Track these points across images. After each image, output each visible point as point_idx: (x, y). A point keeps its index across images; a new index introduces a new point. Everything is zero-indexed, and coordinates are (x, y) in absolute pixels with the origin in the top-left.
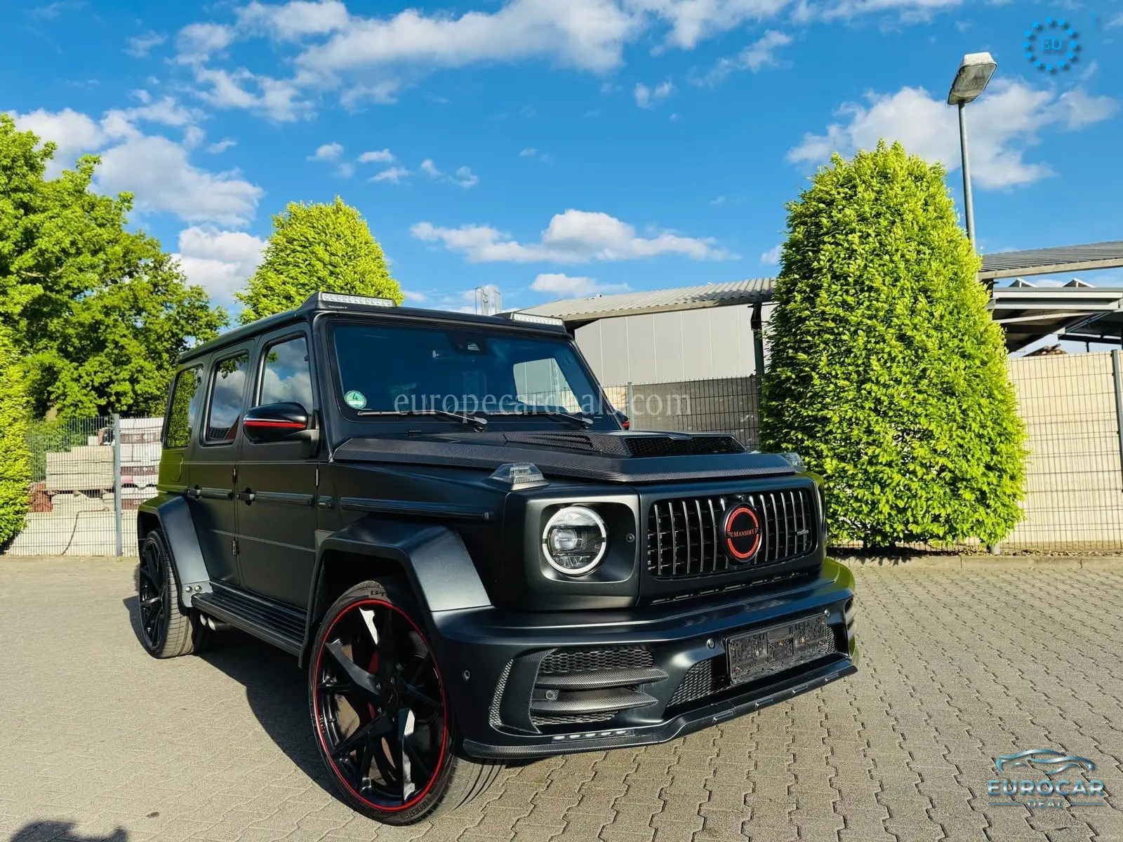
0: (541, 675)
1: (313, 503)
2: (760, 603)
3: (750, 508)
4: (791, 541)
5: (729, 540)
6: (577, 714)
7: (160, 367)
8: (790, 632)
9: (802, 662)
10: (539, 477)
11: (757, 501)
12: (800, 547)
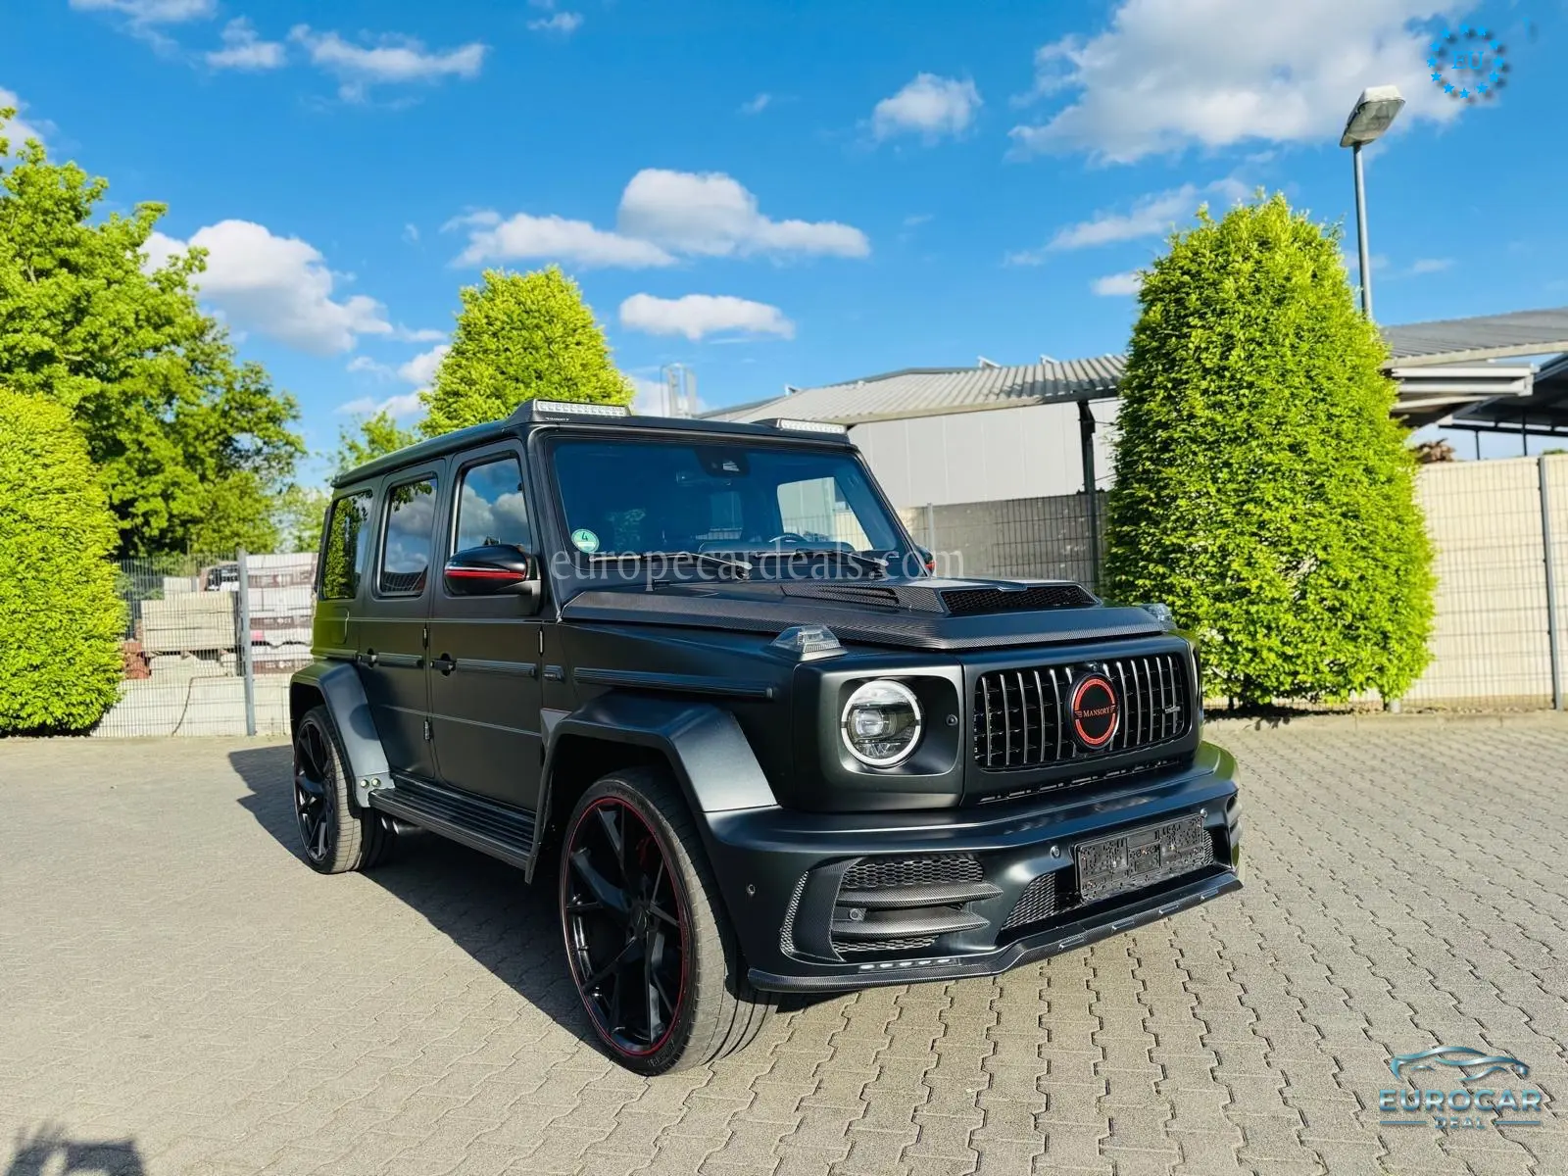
0: (844, 890)
1: (537, 674)
2: (1117, 801)
3: (1104, 679)
4: (1158, 720)
5: (1077, 721)
6: (887, 939)
7: (203, 478)
8: (1157, 836)
9: (1172, 875)
10: (834, 643)
11: (1114, 671)
12: (1169, 729)
